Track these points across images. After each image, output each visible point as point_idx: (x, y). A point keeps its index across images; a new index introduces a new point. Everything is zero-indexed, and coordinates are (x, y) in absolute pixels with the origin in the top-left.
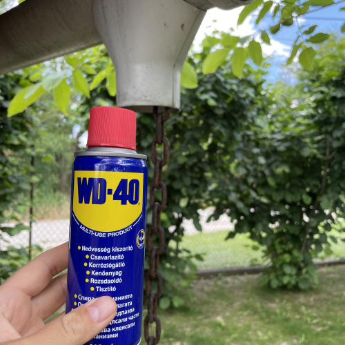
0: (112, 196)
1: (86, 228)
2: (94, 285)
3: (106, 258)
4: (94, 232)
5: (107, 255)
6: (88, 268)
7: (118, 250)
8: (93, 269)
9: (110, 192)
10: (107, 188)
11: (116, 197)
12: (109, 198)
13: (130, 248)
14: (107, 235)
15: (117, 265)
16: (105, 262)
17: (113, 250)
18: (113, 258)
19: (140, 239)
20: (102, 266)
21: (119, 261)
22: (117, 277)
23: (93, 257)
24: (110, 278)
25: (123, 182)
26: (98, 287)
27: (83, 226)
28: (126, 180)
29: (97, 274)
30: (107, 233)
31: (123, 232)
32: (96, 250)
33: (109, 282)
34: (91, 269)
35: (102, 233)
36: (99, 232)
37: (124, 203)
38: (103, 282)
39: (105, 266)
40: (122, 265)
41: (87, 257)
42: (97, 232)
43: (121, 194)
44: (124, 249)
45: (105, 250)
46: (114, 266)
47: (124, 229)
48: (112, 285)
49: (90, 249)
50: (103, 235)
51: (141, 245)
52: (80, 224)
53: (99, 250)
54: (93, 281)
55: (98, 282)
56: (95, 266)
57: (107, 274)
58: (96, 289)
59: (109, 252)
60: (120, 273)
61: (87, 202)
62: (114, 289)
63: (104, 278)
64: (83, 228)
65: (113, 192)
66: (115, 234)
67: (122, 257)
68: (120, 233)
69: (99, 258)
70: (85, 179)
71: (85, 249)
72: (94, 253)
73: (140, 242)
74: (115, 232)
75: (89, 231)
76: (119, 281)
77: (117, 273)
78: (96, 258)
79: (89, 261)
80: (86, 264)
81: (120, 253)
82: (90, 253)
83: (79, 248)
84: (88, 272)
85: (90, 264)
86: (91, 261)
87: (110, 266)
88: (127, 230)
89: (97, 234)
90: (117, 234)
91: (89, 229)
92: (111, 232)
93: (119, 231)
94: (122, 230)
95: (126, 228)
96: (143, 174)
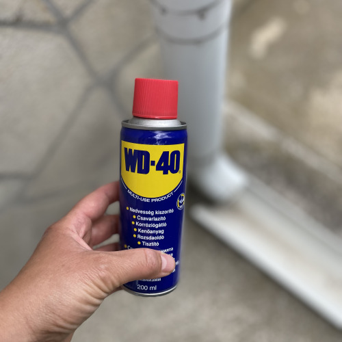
0: (155, 167)
1: (133, 193)
2: (141, 240)
3: (150, 219)
4: (140, 197)
5: (152, 217)
6: (135, 226)
7: (160, 213)
8: (140, 227)
11: (158, 168)
12: (152, 168)
13: (171, 211)
14: (150, 200)
15: (160, 225)
16: (149, 222)
17: (156, 213)
18: (156, 219)
19: (181, 202)
20: (147, 225)
21: (161, 222)
22: (159, 235)
23: (139, 218)
24: (154, 235)
25: (165, 154)
27: (130, 191)
28: (168, 152)
29: (143, 231)
30: (151, 199)
31: (165, 198)
32: (141, 212)
33: (153, 238)
34: (138, 227)
35: (147, 198)
36: (144, 198)
37: (165, 173)
38: (148, 238)
39: (149, 226)
40: (165, 225)
42: (142, 197)
44: (166, 212)
45: (149, 213)
46: (157, 226)
47: (166, 195)
48: (156, 241)
49: (137, 211)
50: (148, 201)
51: (181, 207)
52: (128, 189)
54: (139, 236)
55: (144, 238)
56: (141, 225)
57: (152, 232)
58: (142, 243)
59: (153, 214)
60: (162, 232)
61: (133, 171)
62: (157, 244)
63: (149, 235)
64: (130, 193)
65: (156, 164)
66: (158, 200)
67: (164, 219)
68: (162, 199)
69: (144, 219)
71: (132, 210)
72: (140, 214)
73: (180, 204)
74: (158, 198)
75: (135, 196)
76: (162, 238)
77: (160, 232)
78: (142, 219)
79: (136, 220)
80: (133, 223)
81: (163, 215)
82: (137, 214)
83: (127, 208)
84: (135, 230)
85: (137, 223)
86: (138, 221)
87: (153, 225)
88: (168, 196)
89: (142, 199)
90: (160, 199)
91: (135, 194)
92: (154, 198)
93: (161, 197)
94: (164, 196)
95: (168, 194)
96: (183, 144)
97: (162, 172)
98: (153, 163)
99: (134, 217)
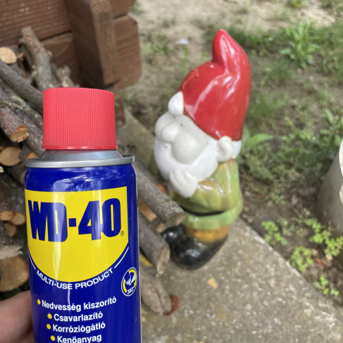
0: (76, 229)
1: (44, 275)
3: (76, 319)
4: (56, 281)
5: (78, 314)
6: (52, 332)
7: (93, 306)
8: (59, 334)
9: (73, 223)
10: (69, 217)
11: (84, 229)
13: (112, 301)
14: (74, 286)
15: (93, 328)
16: (75, 324)
17: (85, 307)
18: (86, 318)
19: (129, 283)
20: (71, 330)
21: (95, 322)
23: (57, 317)
27: (40, 272)
29: (65, 341)
30: (73, 284)
31: (99, 279)
32: (60, 307)
34: (56, 334)
35: (67, 283)
36: (63, 282)
39: (75, 330)
40: (102, 326)
42: (60, 282)
43: (90, 224)
44: (103, 304)
45: (73, 308)
46: (88, 329)
47: (100, 275)
49: (52, 306)
50: (69, 287)
52: (37, 269)
53: (64, 308)
56: (61, 329)
57: (80, 341)
59: (79, 310)
60: (98, 338)
61: (42, 238)
64: (41, 276)
65: (78, 223)
66: (86, 285)
67: (100, 315)
68: (93, 282)
69: (66, 319)
70: (36, 203)
71: (46, 305)
72: (57, 311)
73: (128, 287)
74: (86, 281)
75: (48, 281)
77: (95, 339)
78: (62, 319)
79: (52, 322)
80: (49, 327)
81: (97, 310)
82: (53, 312)
83: (39, 302)
84: (53, 338)
85: (54, 327)
86: (55, 323)
87: (82, 329)
88: (104, 276)
89: (59, 286)
90: (90, 283)
91: (48, 278)
92: (80, 282)
93: (91, 279)
94: (97, 277)
95: (103, 273)
96: (125, 188)
97: (89, 236)
99: (50, 316)
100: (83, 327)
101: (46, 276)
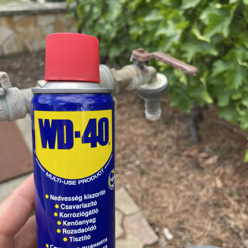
0: (80, 139)
1: (53, 175)
2: (68, 236)
3: (78, 207)
4: (63, 179)
5: (80, 203)
6: (58, 218)
7: (90, 197)
8: (65, 219)
13: (103, 193)
14: (77, 182)
15: (90, 213)
16: (77, 211)
17: (85, 197)
18: (85, 206)
19: (112, 180)
20: (74, 215)
21: (92, 208)
22: (90, 225)
23: (63, 207)
24: (84, 226)
25: (92, 122)
26: (71, 238)
27: (49, 173)
28: (95, 120)
29: (69, 224)
30: (77, 180)
31: (95, 177)
32: (66, 199)
33: (83, 231)
34: (62, 219)
35: (72, 180)
36: (69, 180)
37: (94, 145)
38: (76, 232)
39: (77, 215)
40: (96, 211)
41: (57, 206)
42: (66, 180)
43: (90, 136)
44: (97, 195)
45: (76, 198)
46: (87, 214)
47: (96, 174)
48: (86, 234)
49: (60, 198)
50: (73, 183)
52: (46, 171)
53: (70, 199)
54: (65, 231)
55: (72, 232)
56: (67, 215)
57: (81, 223)
58: (69, 240)
59: (81, 200)
60: (93, 221)
61: (52, 147)
62: (88, 237)
63: (77, 227)
64: (50, 176)
66: (86, 181)
67: (94, 203)
68: (91, 179)
69: (71, 207)
70: (47, 121)
71: (53, 198)
72: (64, 202)
74: (86, 178)
75: (57, 180)
76: (94, 228)
77: (91, 221)
78: (67, 207)
80: (56, 214)
81: (93, 200)
82: (59, 203)
83: (47, 196)
84: (59, 223)
85: (61, 215)
86: (62, 211)
88: (98, 174)
89: (66, 182)
90: (89, 180)
91: (57, 177)
92: (82, 179)
93: (90, 177)
94: (93, 175)
95: (97, 172)
96: (111, 110)
97: (89, 144)
98: (78, 134)
100: (83, 213)
101: (55, 176)
